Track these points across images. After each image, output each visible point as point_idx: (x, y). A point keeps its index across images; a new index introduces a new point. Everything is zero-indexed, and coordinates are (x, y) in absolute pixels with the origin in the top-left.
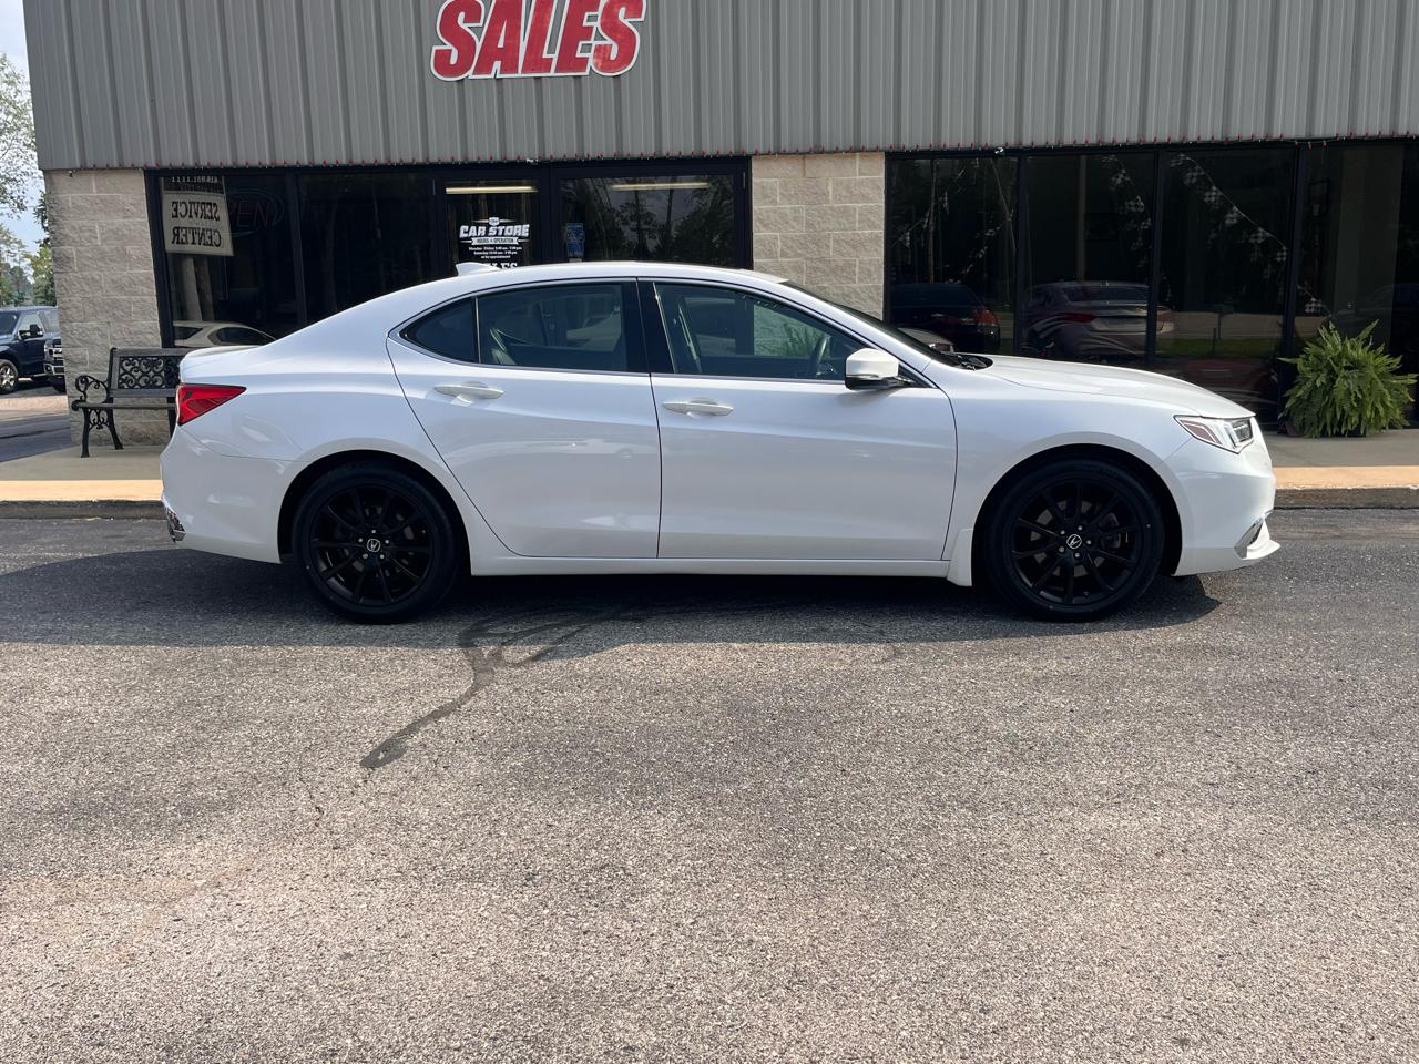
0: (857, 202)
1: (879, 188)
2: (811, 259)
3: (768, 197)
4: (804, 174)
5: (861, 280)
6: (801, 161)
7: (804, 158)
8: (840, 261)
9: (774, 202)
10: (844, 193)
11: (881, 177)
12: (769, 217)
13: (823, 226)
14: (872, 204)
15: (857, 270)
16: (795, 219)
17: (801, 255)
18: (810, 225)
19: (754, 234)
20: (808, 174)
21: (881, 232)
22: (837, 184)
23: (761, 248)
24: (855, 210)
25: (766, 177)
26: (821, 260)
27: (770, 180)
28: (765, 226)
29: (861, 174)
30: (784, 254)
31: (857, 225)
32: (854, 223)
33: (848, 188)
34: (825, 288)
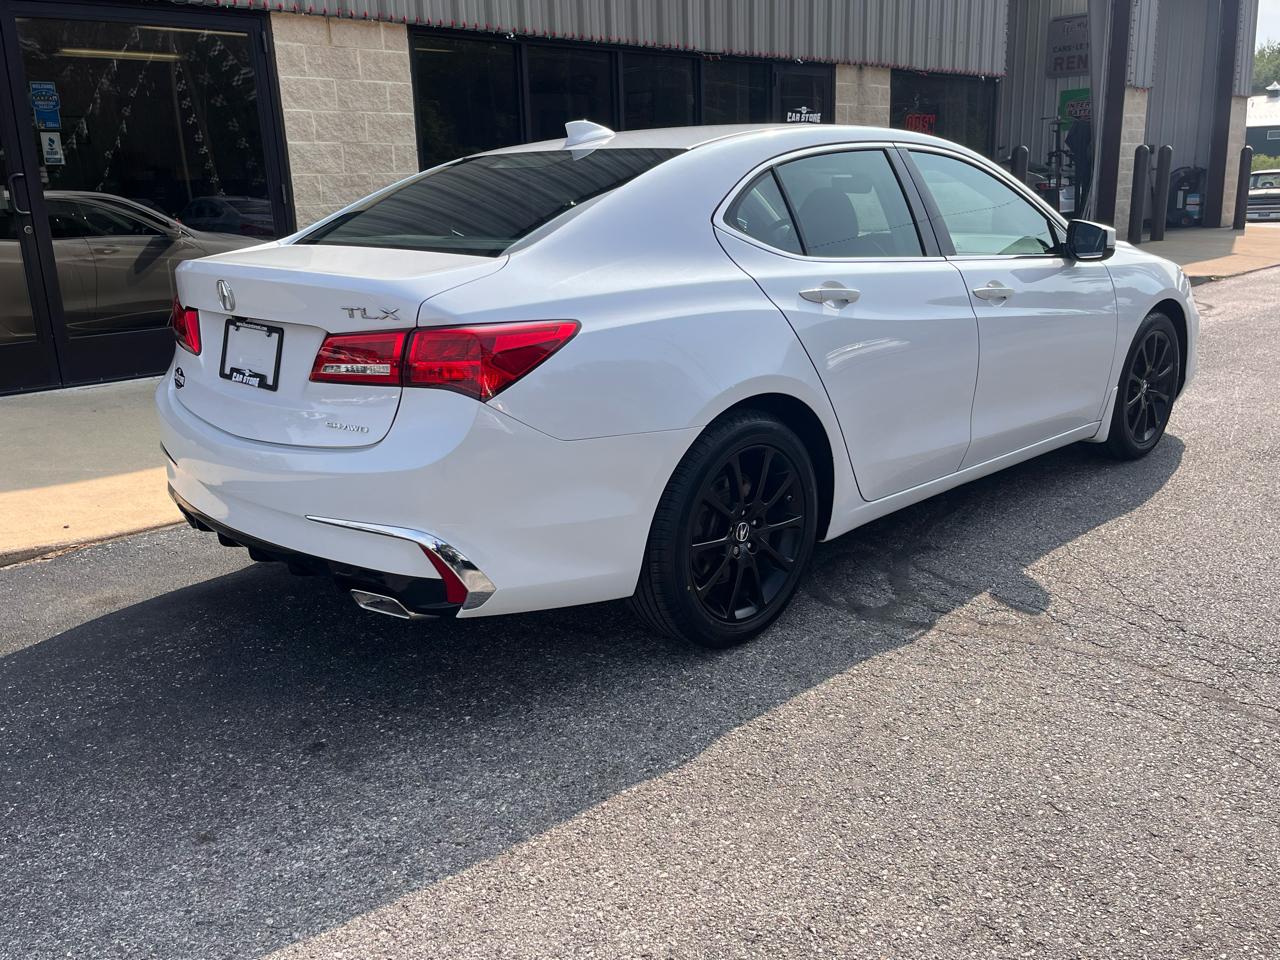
0: (387, 80)
1: (405, 65)
2: (348, 143)
3: (295, 65)
4: (330, 41)
5: (398, 168)
6: (325, 25)
7: (328, 22)
8: (377, 145)
9: (302, 72)
10: (373, 69)
11: (405, 53)
12: (298, 89)
13: (357, 105)
14: (399, 85)
15: (394, 157)
16: (327, 94)
17: (337, 138)
18: (343, 103)
19: (285, 110)
20: (335, 42)
21: (411, 115)
22: (365, 56)
23: (295, 127)
24: (385, 88)
25: (290, 41)
26: (358, 144)
27: (296, 44)
28: (296, 100)
29: (387, 47)
30: (320, 137)
31: (389, 107)
32: (386, 103)
33: (376, 63)
34: (365, 177)
